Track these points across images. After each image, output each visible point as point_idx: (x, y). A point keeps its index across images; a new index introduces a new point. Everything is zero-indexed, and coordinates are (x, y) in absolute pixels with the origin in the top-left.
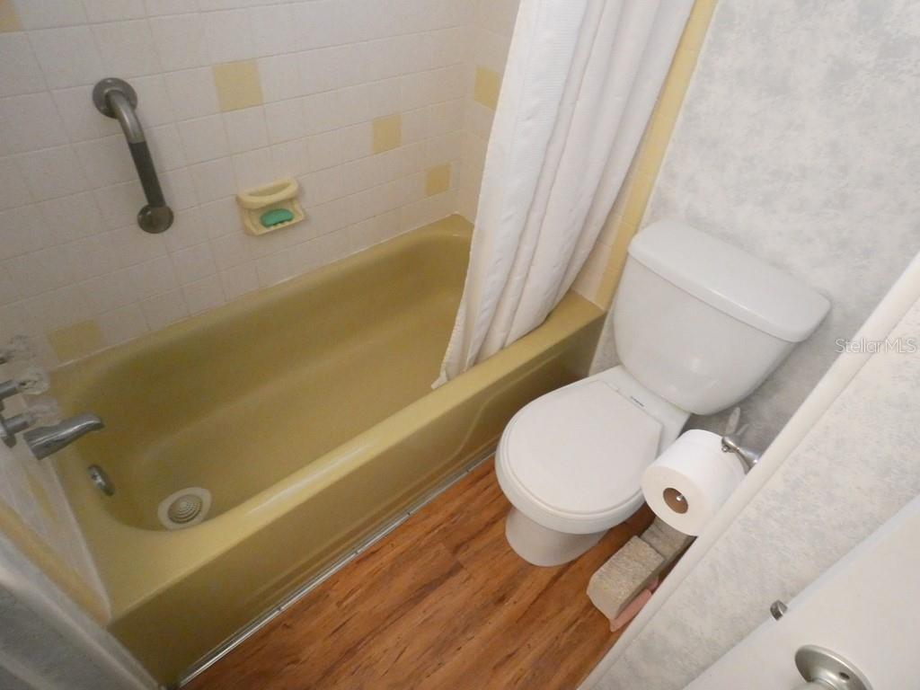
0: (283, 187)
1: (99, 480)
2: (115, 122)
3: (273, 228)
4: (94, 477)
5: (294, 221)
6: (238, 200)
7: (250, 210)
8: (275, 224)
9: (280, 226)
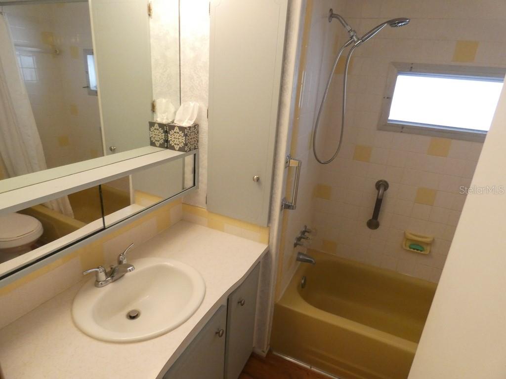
0: (426, 238)
1: (303, 281)
2: (377, 191)
3: (412, 250)
4: (302, 279)
5: (422, 252)
6: (405, 233)
7: (408, 239)
8: (414, 249)
9: (416, 251)
